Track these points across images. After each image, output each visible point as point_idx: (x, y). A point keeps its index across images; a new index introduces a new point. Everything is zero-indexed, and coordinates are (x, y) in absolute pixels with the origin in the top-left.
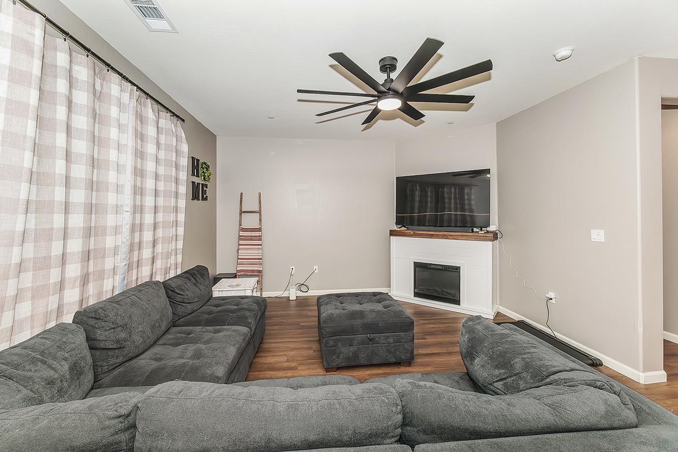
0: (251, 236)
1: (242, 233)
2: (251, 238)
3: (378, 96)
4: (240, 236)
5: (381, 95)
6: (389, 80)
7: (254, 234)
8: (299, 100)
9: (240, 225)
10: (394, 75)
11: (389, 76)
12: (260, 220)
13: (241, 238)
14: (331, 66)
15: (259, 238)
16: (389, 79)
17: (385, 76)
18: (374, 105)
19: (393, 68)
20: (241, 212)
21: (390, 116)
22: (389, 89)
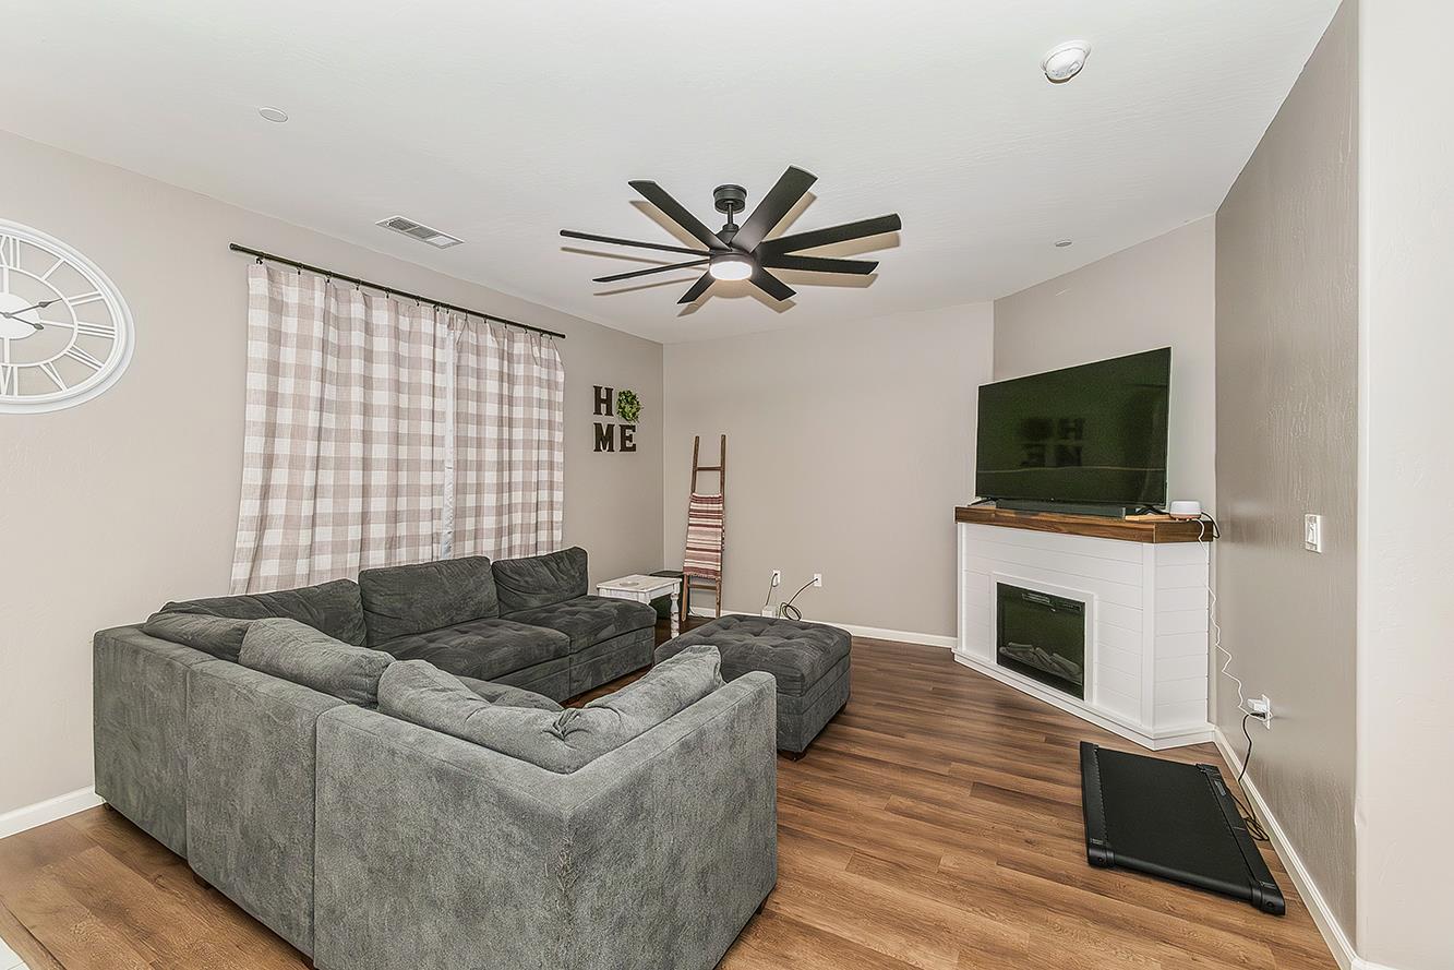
0: (707, 511)
1: (694, 506)
2: (708, 514)
3: (711, 255)
4: (691, 510)
5: (716, 254)
6: (731, 228)
7: (711, 507)
8: (564, 249)
9: (693, 491)
10: (740, 219)
11: (730, 219)
12: (722, 484)
13: (692, 513)
14: (632, 203)
15: (719, 515)
16: (731, 226)
17: (723, 218)
18: (704, 269)
19: (738, 205)
20: (696, 469)
21: (732, 292)
22: (730, 244)
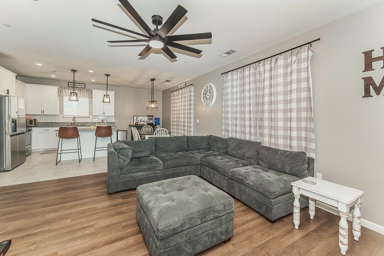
11: (157, 27)
16: (157, 29)
17: (155, 27)
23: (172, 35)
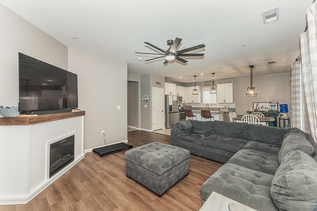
22: (169, 52)
23: (178, 51)
